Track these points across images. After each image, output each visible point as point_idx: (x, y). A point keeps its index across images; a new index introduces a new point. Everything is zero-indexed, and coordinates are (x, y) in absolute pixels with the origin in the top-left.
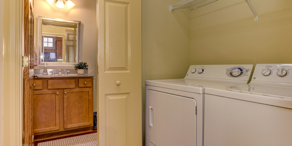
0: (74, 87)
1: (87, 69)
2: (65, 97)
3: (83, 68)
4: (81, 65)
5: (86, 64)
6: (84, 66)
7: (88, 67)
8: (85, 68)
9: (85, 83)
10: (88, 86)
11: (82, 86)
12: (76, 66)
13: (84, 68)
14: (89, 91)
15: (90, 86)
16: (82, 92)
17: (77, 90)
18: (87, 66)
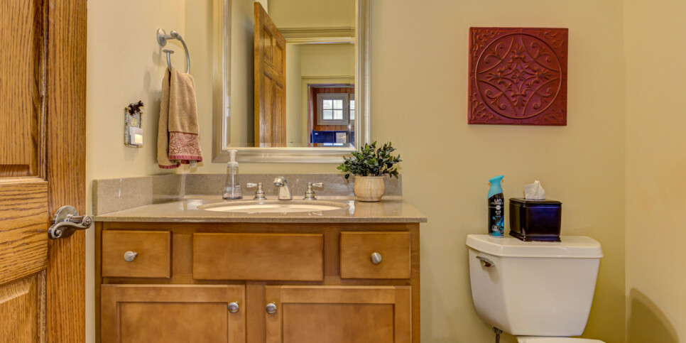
0: (319, 277)
1: (395, 173)
2: (274, 325)
3: (375, 172)
4: (366, 155)
5: (391, 149)
6: (380, 162)
7: (401, 167)
8: (385, 172)
9: (371, 259)
10: (392, 275)
11: (360, 273)
12: (346, 163)
13: (384, 168)
14: (394, 305)
15: (404, 274)
16: (359, 306)
17: (333, 291)
18: (397, 161)
